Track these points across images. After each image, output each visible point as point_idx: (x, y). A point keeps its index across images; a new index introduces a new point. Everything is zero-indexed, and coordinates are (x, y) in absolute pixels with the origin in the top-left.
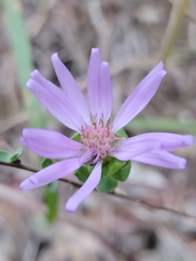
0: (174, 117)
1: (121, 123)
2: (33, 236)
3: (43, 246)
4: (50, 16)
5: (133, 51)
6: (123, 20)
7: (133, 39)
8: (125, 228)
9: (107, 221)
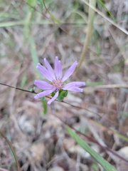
0: (85, 81)
1: (64, 79)
2: (41, 119)
3: (44, 122)
4: (47, 49)
5: (73, 60)
6: (70, 51)
7: (72, 56)
8: (70, 116)
9: (64, 114)
